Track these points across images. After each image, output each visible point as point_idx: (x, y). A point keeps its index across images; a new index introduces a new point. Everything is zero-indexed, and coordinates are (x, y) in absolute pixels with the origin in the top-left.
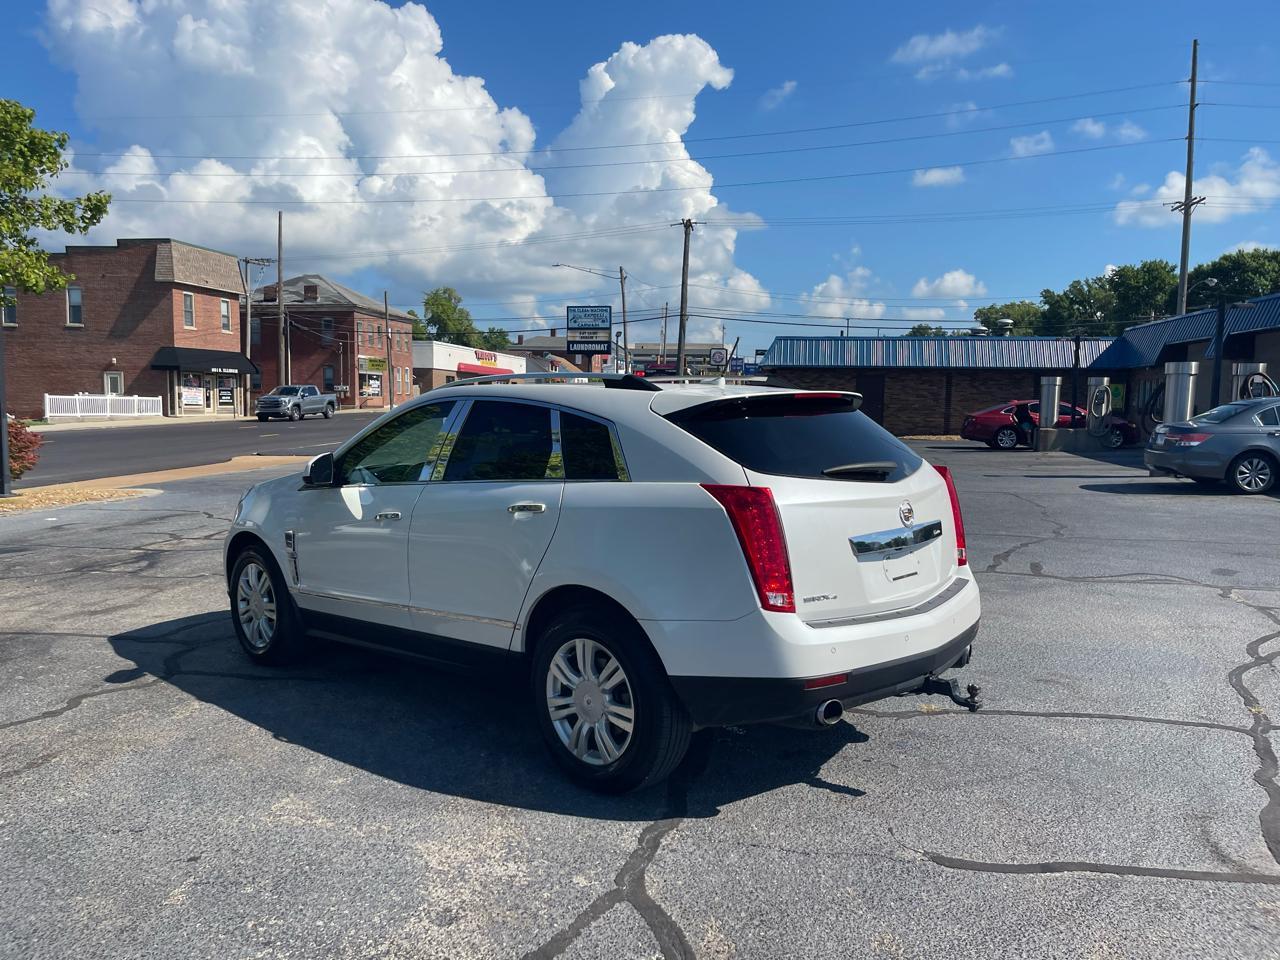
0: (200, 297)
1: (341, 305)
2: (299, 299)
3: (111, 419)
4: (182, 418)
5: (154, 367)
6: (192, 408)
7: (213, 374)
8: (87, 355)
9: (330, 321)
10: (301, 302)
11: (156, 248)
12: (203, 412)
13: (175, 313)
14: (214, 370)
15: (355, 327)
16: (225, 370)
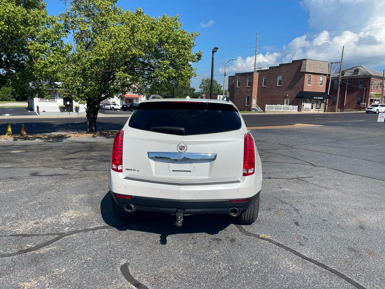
0: (313, 76)
1: (366, 75)
2: (352, 74)
3: (283, 112)
4: (303, 112)
5: (297, 97)
6: (307, 109)
7: (315, 99)
8: (281, 94)
9: (362, 81)
10: (353, 75)
11: (302, 62)
12: (310, 111)
13: (305, 81)
14: (315, 98)
15: (371, 82)
16: (318, 98)
